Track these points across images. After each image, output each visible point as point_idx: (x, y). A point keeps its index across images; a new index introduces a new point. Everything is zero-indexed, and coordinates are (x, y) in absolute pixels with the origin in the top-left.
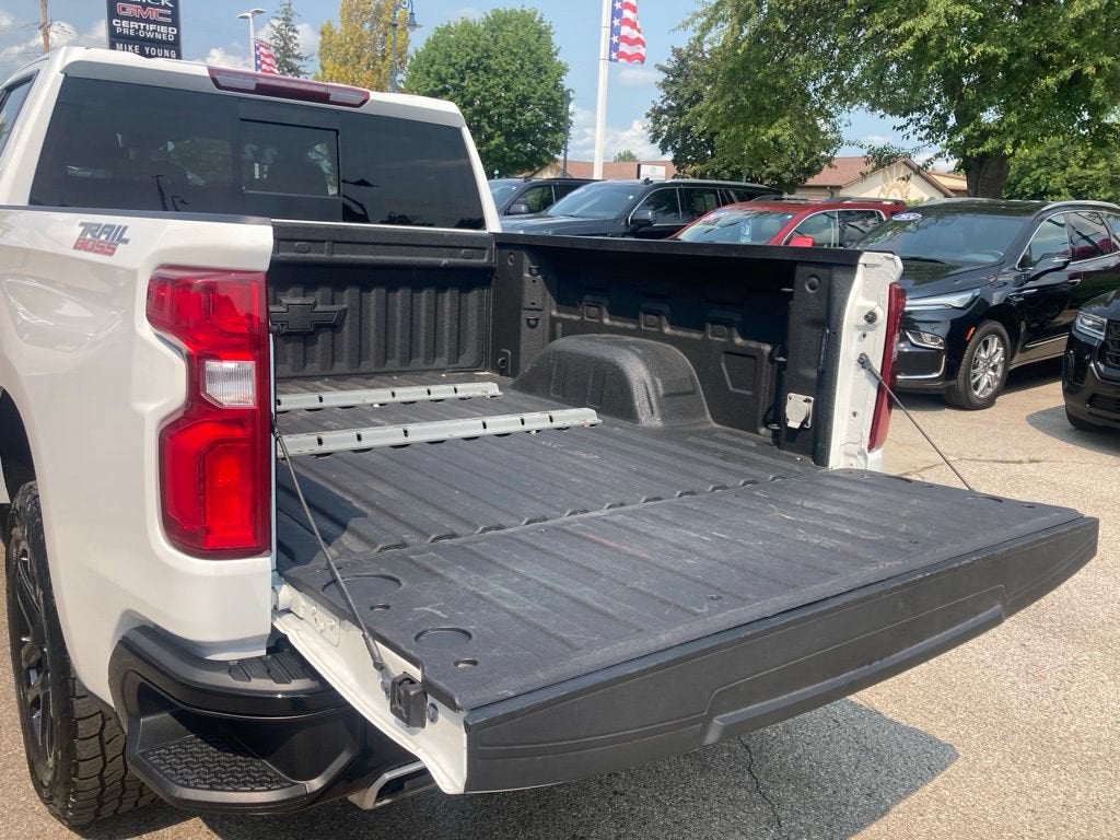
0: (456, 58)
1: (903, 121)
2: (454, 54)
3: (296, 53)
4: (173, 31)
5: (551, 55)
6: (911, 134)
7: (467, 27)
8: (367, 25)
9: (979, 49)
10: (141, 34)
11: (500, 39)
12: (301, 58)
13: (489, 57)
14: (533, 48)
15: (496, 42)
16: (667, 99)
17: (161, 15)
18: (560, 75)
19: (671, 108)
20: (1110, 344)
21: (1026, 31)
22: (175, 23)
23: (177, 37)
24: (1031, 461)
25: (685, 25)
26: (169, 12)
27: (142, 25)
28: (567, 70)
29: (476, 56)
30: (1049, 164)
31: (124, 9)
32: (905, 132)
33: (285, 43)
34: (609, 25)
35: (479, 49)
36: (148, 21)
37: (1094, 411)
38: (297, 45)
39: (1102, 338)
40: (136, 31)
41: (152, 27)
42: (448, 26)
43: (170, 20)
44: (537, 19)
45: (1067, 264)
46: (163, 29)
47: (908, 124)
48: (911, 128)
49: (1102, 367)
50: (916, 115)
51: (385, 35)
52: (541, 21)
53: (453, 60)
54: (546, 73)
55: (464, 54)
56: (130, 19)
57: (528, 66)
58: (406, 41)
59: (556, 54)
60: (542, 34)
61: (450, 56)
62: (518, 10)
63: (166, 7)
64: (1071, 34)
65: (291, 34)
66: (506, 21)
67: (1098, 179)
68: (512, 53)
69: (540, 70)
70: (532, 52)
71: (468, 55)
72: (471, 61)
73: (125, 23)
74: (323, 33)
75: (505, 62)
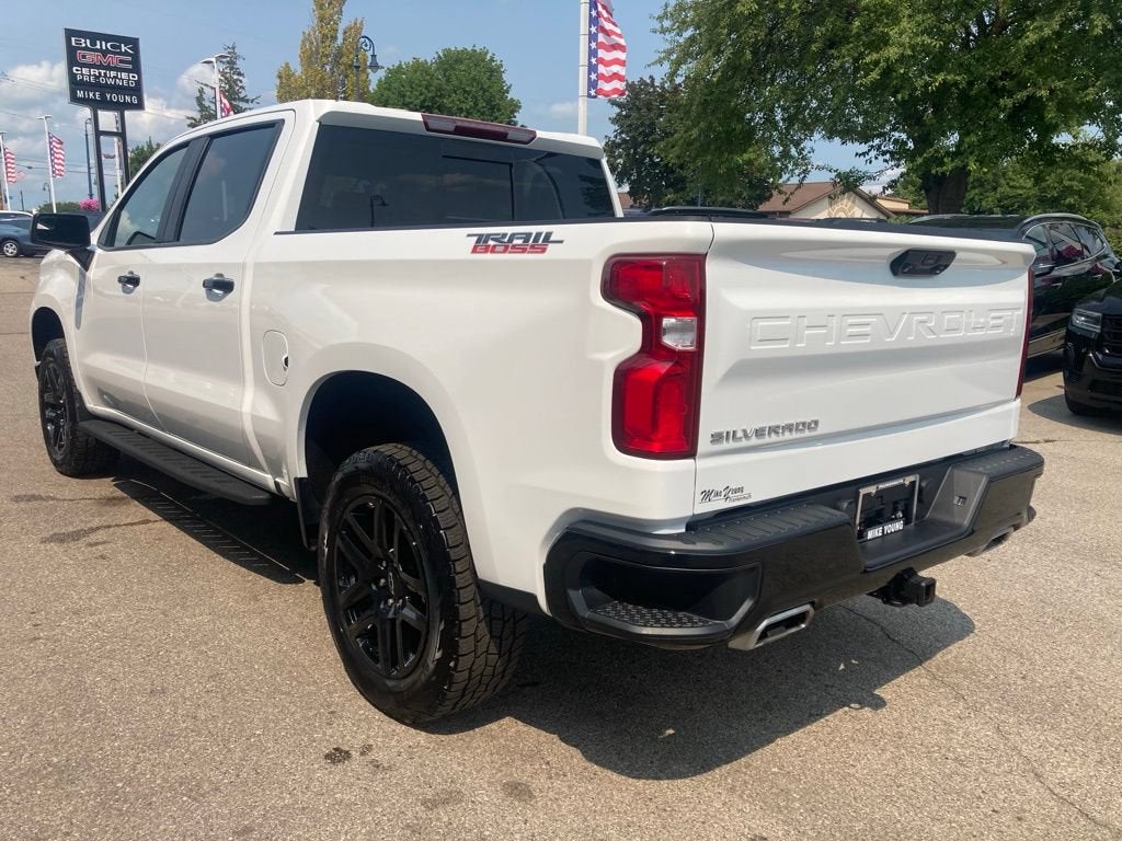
0: (410, 98)
1: (864, 148)
2: (408, 93)
3: (242, 95)
4: (133, 77)
5: (504, 92)
6: (873, 159)
7: (419, 67)
8: (328, 68)
9: (940, 78)
10: (102, 81)
11: (453, 78)
12: (247, 101)
13: (441, 96)
14: (485, 86)
15: (448, 81)
16: (621, 133)
17: (121, 61)
18: (513, 112)
19: (624, 141)
20: (1106, 336)
21: (981, 60)
22: (136, 69)
23: (139, 83)
24: (1047, 441)
25: (660, 61)
26: (130, 59)
27: (103, 72)
28: (520, 107)
29: (430, 95)
30: (982, 185)
31: (84, 57)
32: (867, 157)
33: (230, 86)
34: (587, 63)
35: (433, 88)
36: (109, 68)
37: (1095, 395)
38: (243, 88)
39: (1098, 331)
40: (97, 77)
41: (113, 74)
42: (400, 65)
43: (130, 66)
44: (488, 58)
45: (1052, 269)
46: (124, 75)
47: (869, 150)
48: (873, 153)
49: (1100, 356)
50: (877, 141)
51: (346, 77)
52: (492, 60)
53: (407, 100)
54: (499, 110)
55: (417, 93)
56: (90, 66)
57: (482, 104)
58: (367, 82)
59: (507, 92)
60: (494, 72)
61: (404, 96)
62: (469, 49)
63: (126, 53)
64: (1024, 63)
65: (235, 77)
66: (459, 61)
67: (1028, 198)
68: (465, 91)
69: (492, 108)
70: (485, 91)
71: (421, 94)
72: (424, 101)
73: (85, 71)
74: (280, 77)
75: (459, 100)
